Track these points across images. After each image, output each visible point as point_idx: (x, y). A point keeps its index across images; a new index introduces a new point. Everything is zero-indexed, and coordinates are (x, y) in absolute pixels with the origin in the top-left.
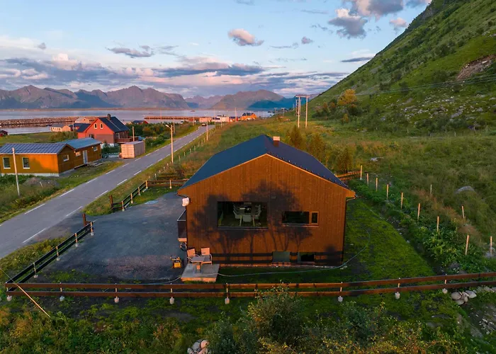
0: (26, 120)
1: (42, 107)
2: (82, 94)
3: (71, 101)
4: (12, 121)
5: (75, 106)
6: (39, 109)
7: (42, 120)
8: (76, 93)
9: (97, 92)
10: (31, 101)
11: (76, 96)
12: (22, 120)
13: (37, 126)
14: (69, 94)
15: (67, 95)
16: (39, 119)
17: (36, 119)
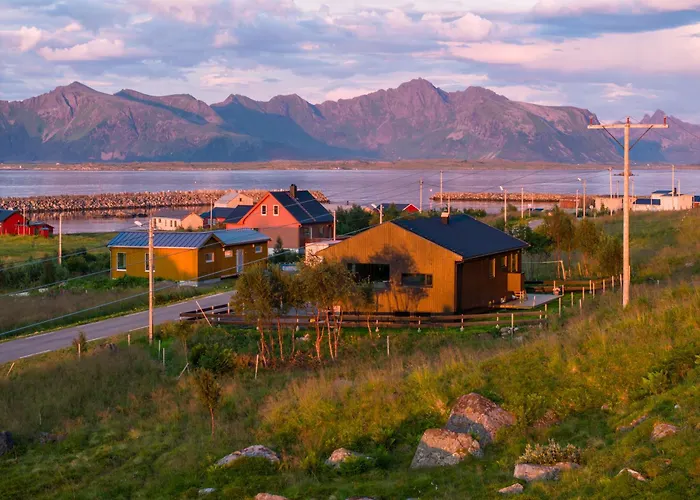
0: (76, 199)
1: (105, 156)
2: (236, 109)
3: (200, 136)
4: (39, 201)
5: (214, 153)
6: (97, 161)
7: (118, 199)
8: (218, 109)
9: (289, 103)
10: (75, 137)
11: (215, 120)
12: (66, 199)
13: (106, 216)
14: (195, 109)
15: (186, 114)
16: (110, 197)
17: (103, 196)
